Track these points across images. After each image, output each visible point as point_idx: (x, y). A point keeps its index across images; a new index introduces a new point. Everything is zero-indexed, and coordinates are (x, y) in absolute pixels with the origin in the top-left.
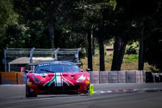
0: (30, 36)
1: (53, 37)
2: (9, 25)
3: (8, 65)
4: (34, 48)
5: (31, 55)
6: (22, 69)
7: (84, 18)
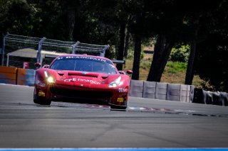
0: (41, 20)
1: (73, 25)
2: (14, 3)
3: (6, 57)
4: (44, 38)
5: (40, 46)
6: (25, 64)
7: (119, 5)
